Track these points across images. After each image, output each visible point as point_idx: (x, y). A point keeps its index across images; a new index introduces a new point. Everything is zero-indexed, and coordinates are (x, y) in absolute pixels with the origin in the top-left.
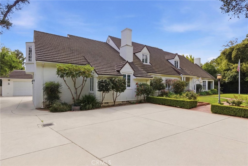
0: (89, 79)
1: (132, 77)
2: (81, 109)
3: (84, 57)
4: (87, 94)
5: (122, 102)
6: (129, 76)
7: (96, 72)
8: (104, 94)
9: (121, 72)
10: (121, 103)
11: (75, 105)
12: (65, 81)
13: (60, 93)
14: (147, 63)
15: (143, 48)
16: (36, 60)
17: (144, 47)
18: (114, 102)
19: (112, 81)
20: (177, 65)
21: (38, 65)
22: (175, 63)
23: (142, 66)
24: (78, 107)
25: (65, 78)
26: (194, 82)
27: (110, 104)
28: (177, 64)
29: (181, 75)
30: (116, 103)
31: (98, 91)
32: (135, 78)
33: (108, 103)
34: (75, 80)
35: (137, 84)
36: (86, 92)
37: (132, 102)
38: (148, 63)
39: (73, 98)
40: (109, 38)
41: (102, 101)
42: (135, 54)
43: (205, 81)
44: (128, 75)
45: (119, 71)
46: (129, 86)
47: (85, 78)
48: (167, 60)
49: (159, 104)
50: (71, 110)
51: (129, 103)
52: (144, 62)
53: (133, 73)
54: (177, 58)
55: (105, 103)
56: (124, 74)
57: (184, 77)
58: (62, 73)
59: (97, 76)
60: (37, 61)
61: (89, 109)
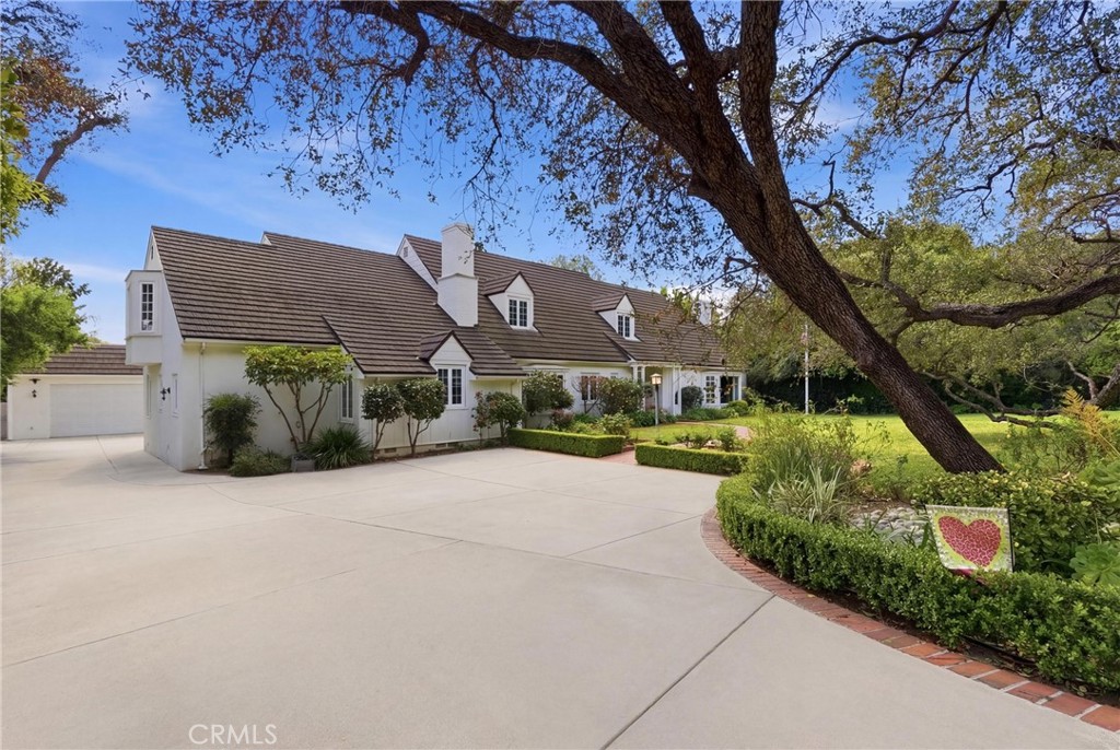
0: (337, 388)
1: (467, 377)
2: (318, 467)
3: (321, 316)
4: (335, 428)
5: (438, 445)
6: (457, 373)
7: (358, 365)
8: (381, 425)
9: (432, 363)
10: (434, 448)
11: (301, 458)
12: (269, 392)
13: (253, 425)
14: (525, 325)
15: (513, 280)
16: (184, 337)
17: (517, 276)
18: (413, 446)
19: (405, 392)
20: (628, 329)
21: (186, 349)
22: (620, 323)
23: (507, 337)
24: (310, 462)
25: (271, 386)
26: (676, 380)
27: (400, 453)
28: (627, 324)
29: (633, 360)
30: (417, 450)
31: (366, 418)
32: (474, 377)
33: (394, 449)
34: (299, 390)
35: (478, 395)
36: (330, 420)
37: (465, 445)
38: (530, 326)
39: (293, 440)
40: (407, 244)
41: (377, 445)
42: (490, 297)
43: (713, 378)
44: (454, 371)
45: (426, 361)
46: (457, 400)
47: (328, 385)
48: (597, 312)
49: (537, 449)
50: (289, 471)
51: (457, 448)
52: (515, 324)
53: (469, 365)
54: (625, 307)
55: (387, 450)
56: (443, 368)
57: (639, 368)
58: (260, 372)
59: (362, 376)
60: (187, 339)
61: (339, 466)
